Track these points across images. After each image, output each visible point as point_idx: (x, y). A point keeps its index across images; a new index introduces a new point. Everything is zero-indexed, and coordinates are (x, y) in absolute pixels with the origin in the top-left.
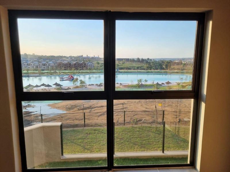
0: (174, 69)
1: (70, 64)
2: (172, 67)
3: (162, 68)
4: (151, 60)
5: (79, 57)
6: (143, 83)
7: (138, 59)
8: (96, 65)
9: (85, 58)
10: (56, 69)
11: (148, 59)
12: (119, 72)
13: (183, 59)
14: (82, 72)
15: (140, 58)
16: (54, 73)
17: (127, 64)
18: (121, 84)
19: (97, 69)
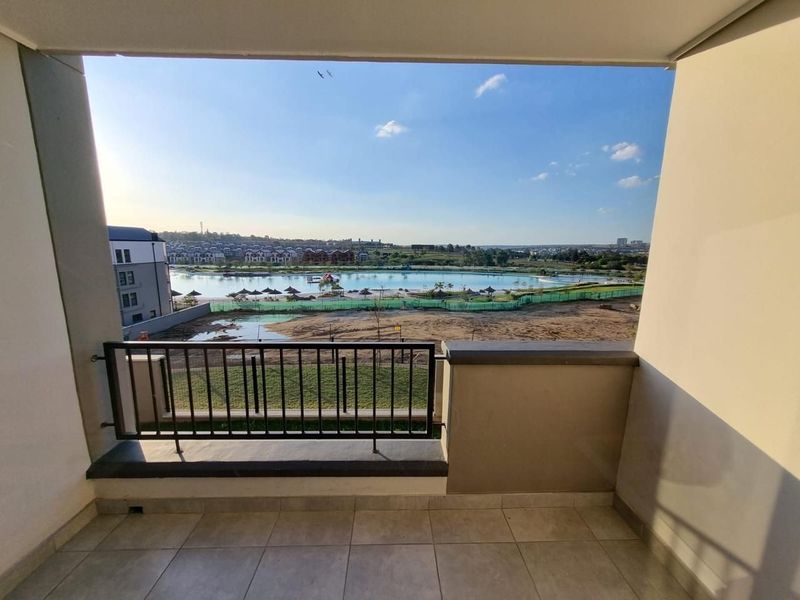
0: (513, 265)
1: (326, 255)
2: (510, 261)
3: (491, 264)
4: (473, 248)
5: (345, 242)
6: (444, 290)
7: (451, 246)
8: (373, 256)
9: (355, 244)
10: (300, 263)
11: (469, 246)
12: (411, 269)
13: (533, 248)
14: (344, 269)
15: (454, 244)
16: (294, 270)
17: (429, 256)
18: (407, 291)
19: (370, 263)
